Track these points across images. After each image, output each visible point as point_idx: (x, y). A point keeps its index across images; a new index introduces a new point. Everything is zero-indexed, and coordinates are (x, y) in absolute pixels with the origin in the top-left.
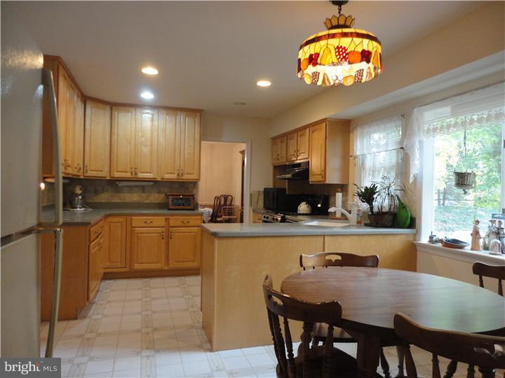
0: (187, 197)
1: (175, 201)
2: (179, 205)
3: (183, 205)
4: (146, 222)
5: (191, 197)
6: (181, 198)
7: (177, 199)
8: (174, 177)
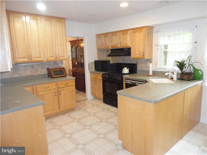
0: (60, 70)
1: (55, 73)
2: (58, 75)
3: (60, 74)
4: (45, 88)
5: (63, 69)
6: (58, 71)
7: (56, 71)
8: (54, 58)
